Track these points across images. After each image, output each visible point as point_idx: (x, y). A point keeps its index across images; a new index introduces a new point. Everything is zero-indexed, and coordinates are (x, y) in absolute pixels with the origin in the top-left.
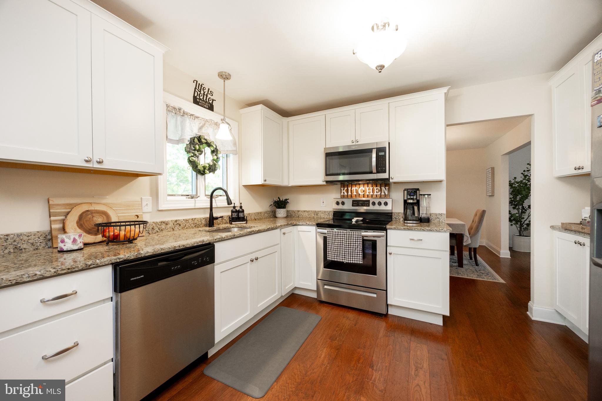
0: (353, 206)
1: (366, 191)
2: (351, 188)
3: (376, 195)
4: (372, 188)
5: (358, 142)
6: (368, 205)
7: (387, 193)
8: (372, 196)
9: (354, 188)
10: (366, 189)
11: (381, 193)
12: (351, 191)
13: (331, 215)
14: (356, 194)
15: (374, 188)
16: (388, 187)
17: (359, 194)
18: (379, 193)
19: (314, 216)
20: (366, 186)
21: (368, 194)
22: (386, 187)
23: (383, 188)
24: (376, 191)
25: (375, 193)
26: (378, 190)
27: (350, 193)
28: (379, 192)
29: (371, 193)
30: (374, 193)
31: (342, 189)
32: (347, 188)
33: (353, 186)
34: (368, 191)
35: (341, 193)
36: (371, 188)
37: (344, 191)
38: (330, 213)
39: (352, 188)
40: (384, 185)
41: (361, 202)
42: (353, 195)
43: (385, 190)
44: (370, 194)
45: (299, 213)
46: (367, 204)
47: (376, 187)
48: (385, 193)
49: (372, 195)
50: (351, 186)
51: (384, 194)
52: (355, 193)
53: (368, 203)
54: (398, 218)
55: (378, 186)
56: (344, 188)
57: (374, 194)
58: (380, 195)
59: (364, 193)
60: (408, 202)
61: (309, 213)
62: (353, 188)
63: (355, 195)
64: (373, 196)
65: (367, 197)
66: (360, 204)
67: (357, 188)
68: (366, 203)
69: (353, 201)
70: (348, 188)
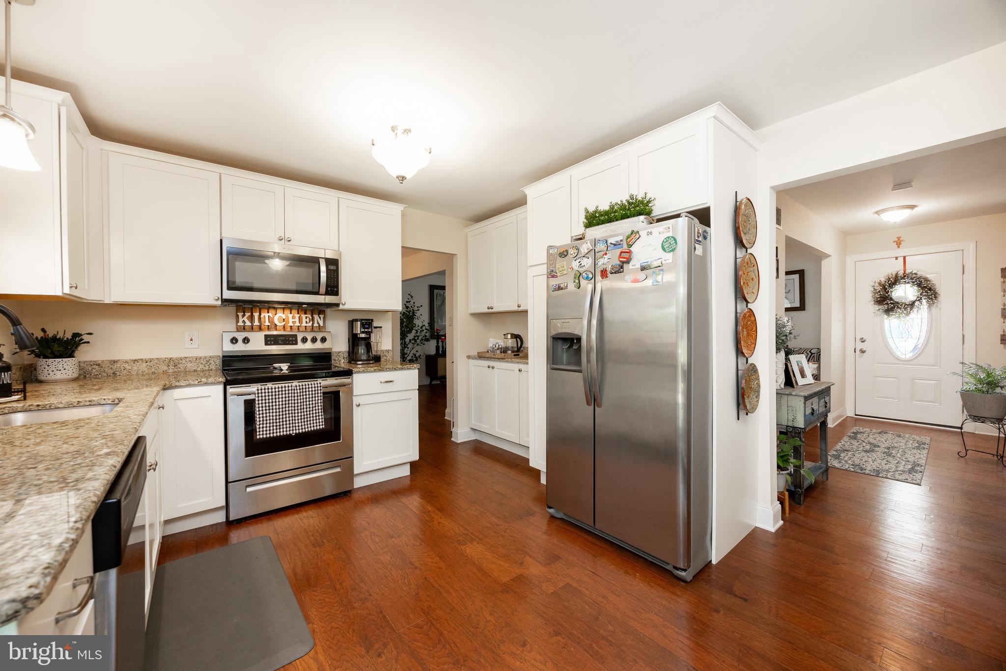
0: (266, 344)
1: (288, 319)
2: (258, 314)
3: (306, 326)
4: (299, 315)
5: (289, 241)
6: (294, 342)
7: (322, 325)
8: (298, 329)
9: (265, 315)
10: (287, 317)
11: (313, 324)
12: (260, 318)
13: (213, 363)
14: (269, 324)
15: (302, 315)
16: (323, 316)
17: (276, 325)
18: (310, 324)
19: (165, 368)
20: (287, 312)
21: (291, 324)
22: (320, 316)
23: (316, 317)
24: (304, 320)
25: (304, 324)
26: (308, 318)
27: (256, 323)
28: (309, 322)
29: (297, 324)
30: (302, 323)
31: (240, 314)
32: (250, 314)
33: (262, 311)
34: (291, 320)
35: (238, 321)
36: (297, 316)
37: (245, 319)
38: (213, 359)
39: (260, 314)
40: (317, 312)
41: (281, 338)
42: (263, 327)
43: (318, 320)
44: (295, 325)
45: (117, 365)
46: (292, 341)
47: (305, 314)
48: (318, 323)
49: (298, 326)
50: (258, 310)
51: (318, 325)
52: (267, 323)
53: (294, 339)
54: (338, 359)
55: (308, 312)
56: (244, 312)
57: (302, 325)
58: (311, 327)
59: (284, 323)
60: (359, 336)
61: (152, 364)
62: (262, 315)
63: (268, 326)
64: (300, 327)
65: (289, 330)
66: (280, 342)
67: (270, 314)
68: (290, 340)
69: (266, 336)
70: (254, 314)
